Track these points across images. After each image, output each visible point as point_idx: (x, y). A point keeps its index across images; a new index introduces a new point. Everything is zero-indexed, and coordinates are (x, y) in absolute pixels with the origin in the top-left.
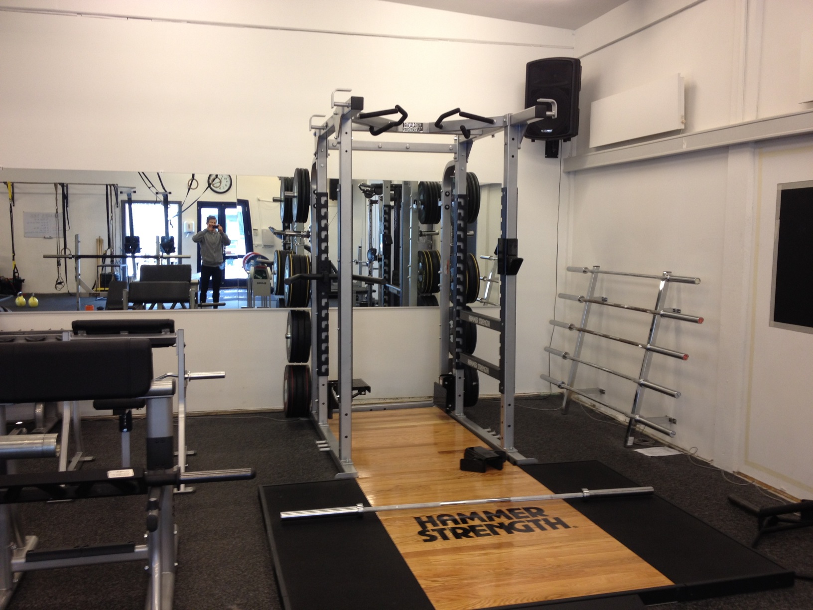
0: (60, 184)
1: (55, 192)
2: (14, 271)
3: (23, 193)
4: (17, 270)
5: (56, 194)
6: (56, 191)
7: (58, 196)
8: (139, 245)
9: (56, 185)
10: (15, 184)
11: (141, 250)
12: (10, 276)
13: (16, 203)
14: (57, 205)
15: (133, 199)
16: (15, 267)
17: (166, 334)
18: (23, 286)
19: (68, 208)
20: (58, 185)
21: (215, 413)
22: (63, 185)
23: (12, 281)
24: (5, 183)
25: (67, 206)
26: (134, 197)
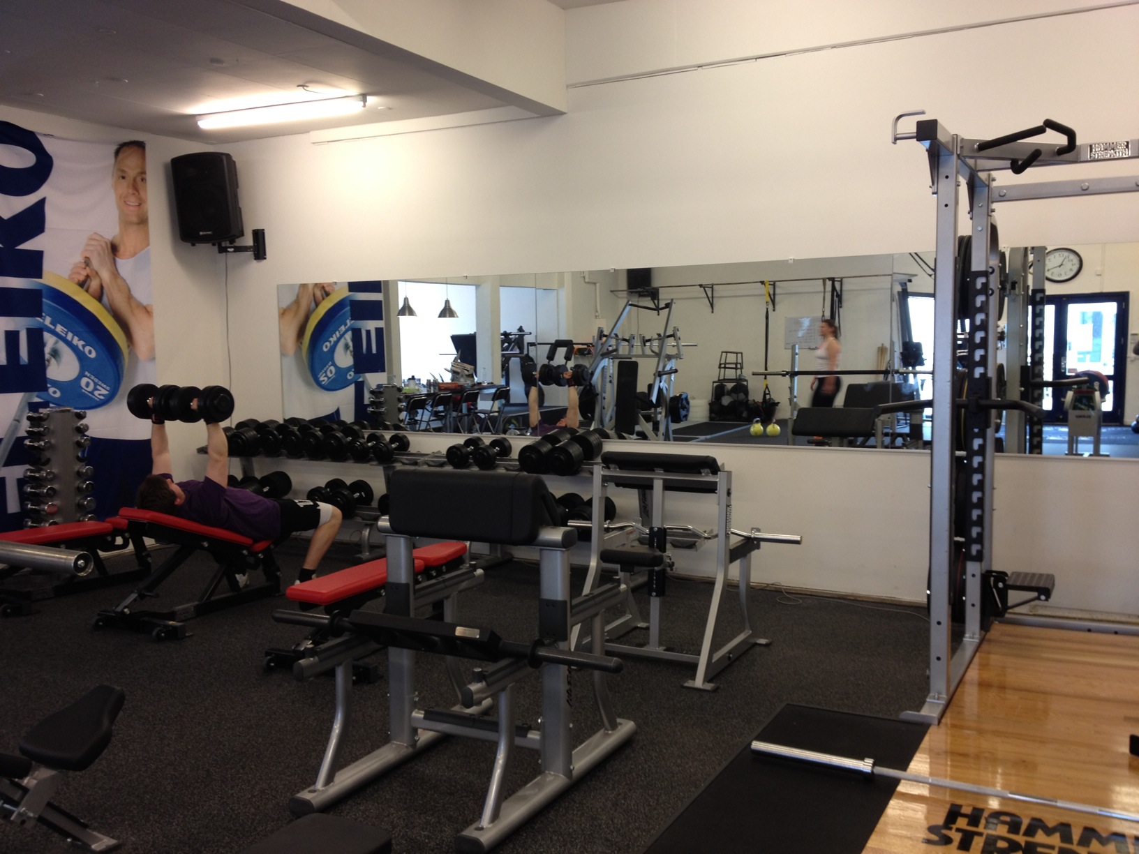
0: (830, 279)
1: (823, 290)
2: (765, 392)
3: (786, 294)
4: (769, 391)
5: (825, 292)
6: (825, 288)
7: (826, 294)
8: (921, 354)
9: (824, 280)
10: (777, 283)
11: (925, 362)
12: (759, 399)
13: (777, 307)
14: (824, 307)
15: (910, 290)
16: (767, 387)
17: (707, 475)
18: (777, 411)
19: (840, 309)
20: (827, 280)
21: (853, 596)
22: (833, 280)
23: (760, 405)
24: (762, 283)
25: (840, 307)
26: (911, 288)
